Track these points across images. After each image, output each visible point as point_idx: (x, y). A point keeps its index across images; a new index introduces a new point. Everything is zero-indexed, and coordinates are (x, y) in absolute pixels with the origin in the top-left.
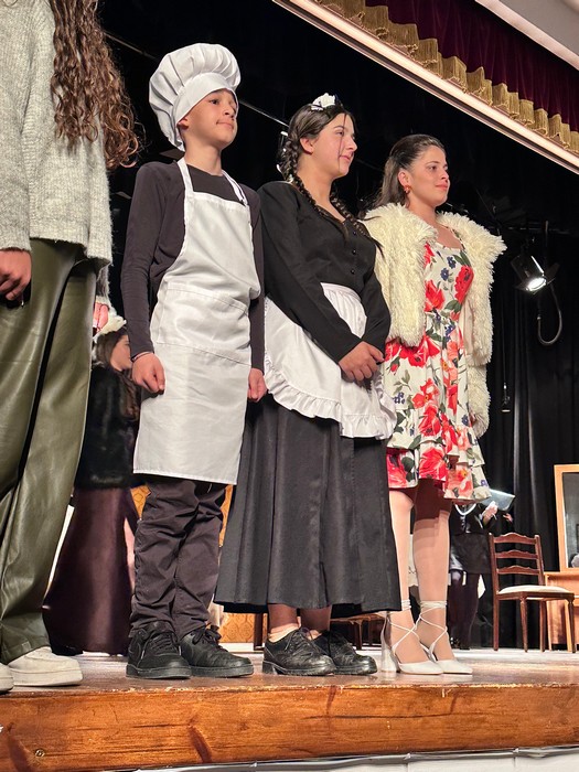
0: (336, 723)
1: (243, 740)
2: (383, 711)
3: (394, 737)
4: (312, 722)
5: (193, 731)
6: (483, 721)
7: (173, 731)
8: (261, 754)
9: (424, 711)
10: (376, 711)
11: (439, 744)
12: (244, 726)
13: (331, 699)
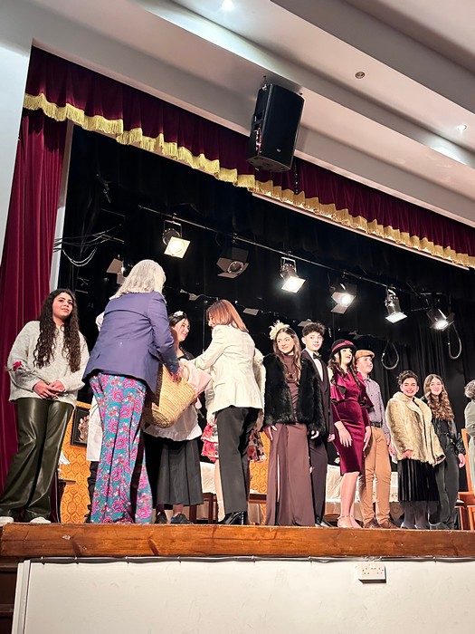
0: (217, 541)
1: (172, 547)
2: (240, 537)
3: (245, 549)
4: (205, 540)
5: (150, 542)
6: (291, 543)
7: (141, 541)
8: (181, 553)
9: (261, 538)
10: (236, 537)
11: (268, 553)
12: (173, 541)
13: (214, 531)
